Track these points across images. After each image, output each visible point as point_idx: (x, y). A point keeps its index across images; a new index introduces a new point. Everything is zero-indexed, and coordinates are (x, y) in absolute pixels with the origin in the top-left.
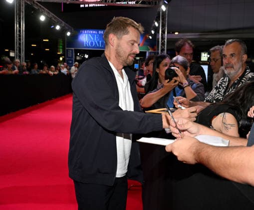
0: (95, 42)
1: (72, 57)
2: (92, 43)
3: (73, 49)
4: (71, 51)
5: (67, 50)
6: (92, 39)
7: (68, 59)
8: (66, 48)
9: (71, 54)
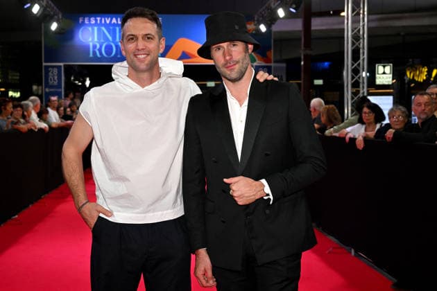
0: (117, 46)
1: (59, 86)
2: (109, 48)
3: (62, 64)
4: (56, 71)
5: (47, 67)
6: (110, 38)
7: (47, 90)
8: (44, 64)
9: (56, 78)
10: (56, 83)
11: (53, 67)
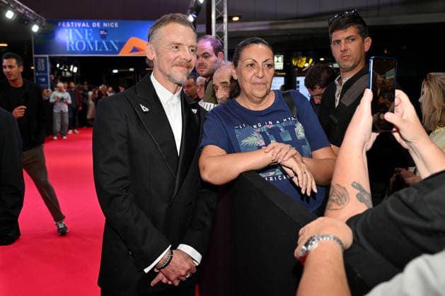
0: (86, 43)
1: (46, 71)
2: (80, 45)
3: (47, 56)
4: (43, 61)
5: (36, 58)
6: (81, 37)
7: (37, 74)
8: (34, 56)
9: (43, 65)
10: (43, 69)
11: (41, 58)
